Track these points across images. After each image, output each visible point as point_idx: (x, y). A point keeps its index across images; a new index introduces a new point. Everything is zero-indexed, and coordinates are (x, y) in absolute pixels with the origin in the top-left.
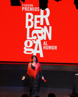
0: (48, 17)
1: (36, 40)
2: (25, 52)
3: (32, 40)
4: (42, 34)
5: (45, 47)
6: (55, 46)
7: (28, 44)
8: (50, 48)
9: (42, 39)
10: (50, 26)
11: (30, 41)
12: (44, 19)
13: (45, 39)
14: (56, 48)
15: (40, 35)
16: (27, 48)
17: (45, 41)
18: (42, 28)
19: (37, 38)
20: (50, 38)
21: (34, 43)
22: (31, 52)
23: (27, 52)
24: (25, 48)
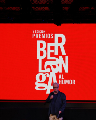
0: (64, 46)
1: (49, 73)
2: (36, 88)
3: (44, 73)
4: (57, 66)
5: (61, 82)
6: (73, 80)
7: (41, 78)
8: (67, 82)
9: (57, 72)
10: (66, 55)
11: (43, 75)
12: (59, 48)
13: (61, 72)
14: (74, 82)
15: (55, 67)
16: (39, 83)
17: (61, 74)
18: (57, 59)
19: (51, 71)
20: (67, 71)
21: (48, 76)
22: (44, 88)
23: (39, 88)
24: (36, 83)
